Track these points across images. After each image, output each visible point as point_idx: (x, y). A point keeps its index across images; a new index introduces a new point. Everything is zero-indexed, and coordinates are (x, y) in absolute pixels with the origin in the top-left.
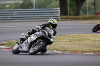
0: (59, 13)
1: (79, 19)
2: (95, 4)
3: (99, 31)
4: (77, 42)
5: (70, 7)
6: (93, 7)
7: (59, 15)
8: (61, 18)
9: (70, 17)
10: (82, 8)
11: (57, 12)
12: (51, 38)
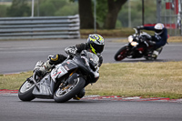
0: (78, 24)
1: (115, 35)
2: (143, 8)
3: (126, 59)
4: (110, 78)
5: (97, 14)
6: (141, 13)
7: (78, 28)
8: (81, 34)
9: (98, 31)
10: (119, 15)
11: (74, 22)
12: (94, 70)
